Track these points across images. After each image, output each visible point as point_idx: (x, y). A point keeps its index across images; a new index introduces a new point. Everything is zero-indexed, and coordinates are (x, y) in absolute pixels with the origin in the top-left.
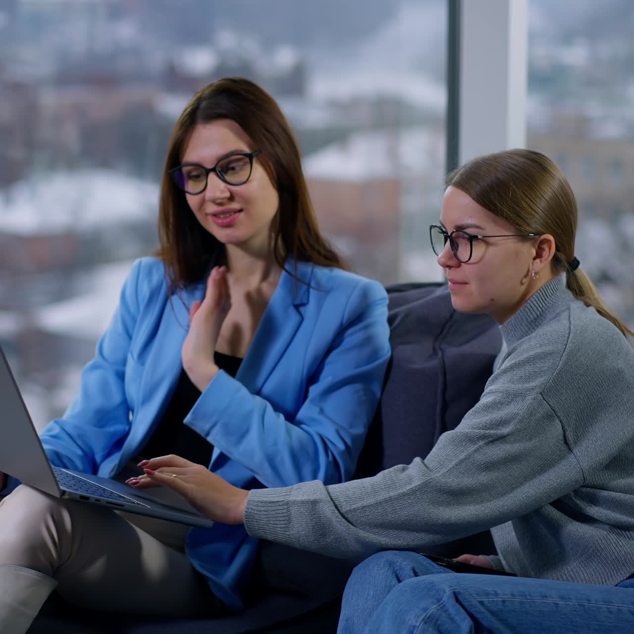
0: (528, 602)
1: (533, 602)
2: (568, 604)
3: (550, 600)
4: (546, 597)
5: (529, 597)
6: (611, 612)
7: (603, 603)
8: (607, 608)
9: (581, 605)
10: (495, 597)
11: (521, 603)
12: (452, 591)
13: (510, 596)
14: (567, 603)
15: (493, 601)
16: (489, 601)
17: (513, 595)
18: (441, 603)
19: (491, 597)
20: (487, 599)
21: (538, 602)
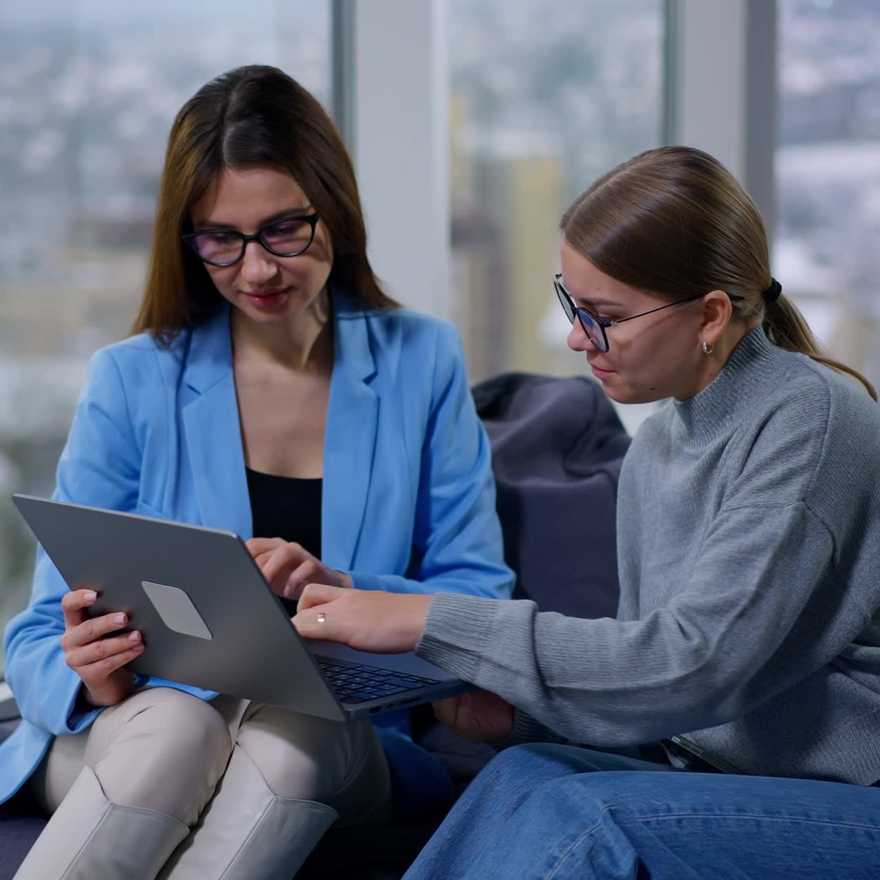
0: (716, 818)
1: (724, 819)
2: (777, 822)
3: (748, 816)
4: (744, 811)
5: (718, 812)
6: (838, 834)
7: (828, 820)
8: (835, 828)
9: (795, 823)
10: (667, 814)
11: (706, 821)
12: (608, 808)
13: (690, 812)
14: (775, 820)
15: (664, 820)
16: (658, 820)
17: (695, 810)
18: (596, 826)
19: (661, 814)
20: (655, 818)
21: (731, 819)
